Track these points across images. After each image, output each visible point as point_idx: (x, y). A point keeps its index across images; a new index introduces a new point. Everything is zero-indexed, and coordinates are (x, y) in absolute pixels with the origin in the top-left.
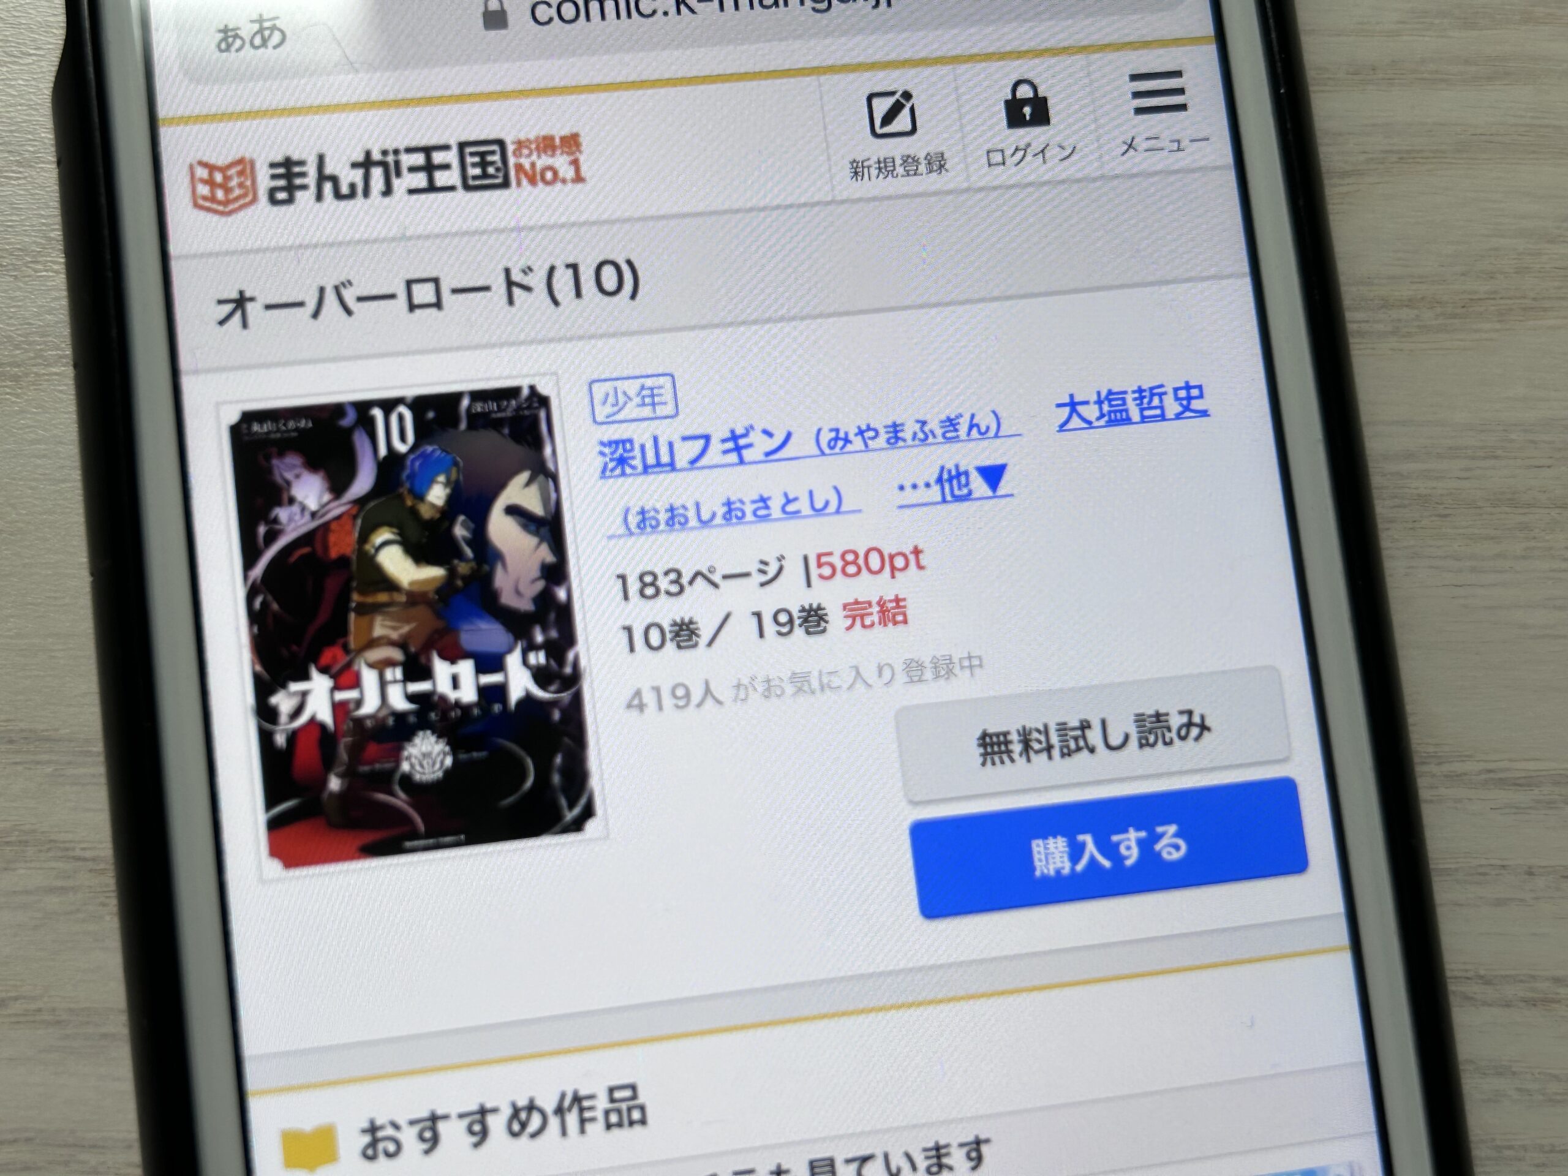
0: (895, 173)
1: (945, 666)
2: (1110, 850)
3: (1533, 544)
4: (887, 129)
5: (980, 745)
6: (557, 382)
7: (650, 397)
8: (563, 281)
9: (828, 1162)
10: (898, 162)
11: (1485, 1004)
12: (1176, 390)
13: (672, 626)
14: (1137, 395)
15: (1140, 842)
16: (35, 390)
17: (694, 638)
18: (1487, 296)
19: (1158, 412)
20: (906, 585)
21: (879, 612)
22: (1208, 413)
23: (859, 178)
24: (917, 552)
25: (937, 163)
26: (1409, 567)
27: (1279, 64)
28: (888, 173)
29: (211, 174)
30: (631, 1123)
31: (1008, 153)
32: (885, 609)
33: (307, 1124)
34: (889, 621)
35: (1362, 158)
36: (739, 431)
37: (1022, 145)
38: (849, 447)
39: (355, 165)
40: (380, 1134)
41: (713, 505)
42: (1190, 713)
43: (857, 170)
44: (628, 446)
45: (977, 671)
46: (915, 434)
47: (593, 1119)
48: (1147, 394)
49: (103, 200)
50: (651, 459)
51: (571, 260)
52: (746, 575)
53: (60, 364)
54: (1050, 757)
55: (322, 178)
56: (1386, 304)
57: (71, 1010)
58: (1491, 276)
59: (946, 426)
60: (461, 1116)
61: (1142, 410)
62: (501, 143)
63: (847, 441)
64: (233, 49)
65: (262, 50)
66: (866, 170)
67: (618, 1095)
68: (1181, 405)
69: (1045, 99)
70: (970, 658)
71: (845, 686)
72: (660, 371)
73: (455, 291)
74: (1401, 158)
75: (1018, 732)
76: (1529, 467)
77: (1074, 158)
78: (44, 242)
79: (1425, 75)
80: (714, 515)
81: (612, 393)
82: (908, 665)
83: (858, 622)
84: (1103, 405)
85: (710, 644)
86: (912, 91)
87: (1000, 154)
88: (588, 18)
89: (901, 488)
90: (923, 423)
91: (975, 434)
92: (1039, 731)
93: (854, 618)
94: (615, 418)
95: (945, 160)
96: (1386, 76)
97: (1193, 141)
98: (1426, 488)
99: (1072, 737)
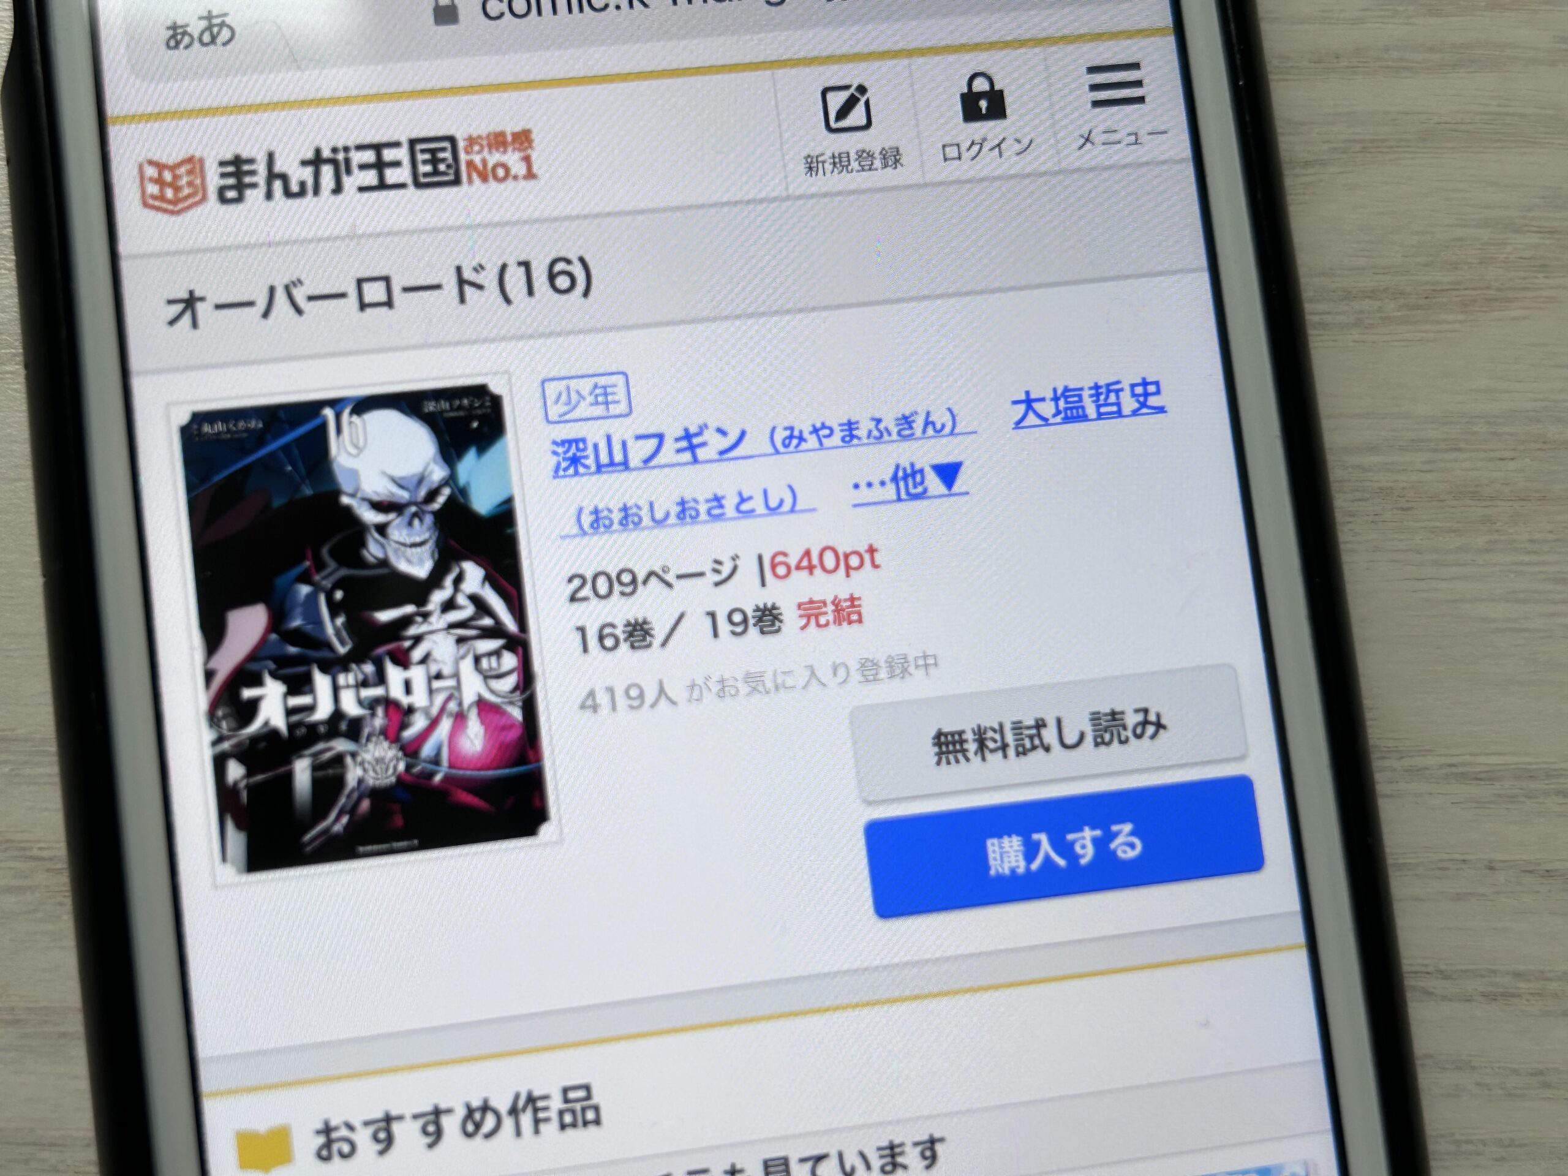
0: (850, 168)
1: (900, 665)
2: (1065, 849)
3: (1495, 537)
5: (935, 745)
6: (510, 379)
7: (603, 397)
8: (515, 279)
9: (782, 1161)
10: (853, 156)
11: (1444, 998)
12: (1133, 386)
13: (626, 626)
14: (1093, 392)
15: (1095, 841)
17: (648, 638)
18: (1448, 287)
19: (1115, 409)
20: (862, 584)
21: (834, 611)
22: (1165, 409)
23: (814, 173)
24: (872, 550)
25: (892, 158)
26: (1372, 561)
27: (1238, 56)
28: (843, 169)
29: (160, 174)
30: (586, 1123)
31: (964, 148)
32: (839, 608)
33: (262, 1125)
34: (844, 620)
35: (1325, 147)
36: (693, 429)
37: (978, 139)
38: (804, 446)
39: (304, 163)
40: (334, 1135)
41: (666, 504)
42: (1146, 711)
43: (812, 165)
44: (581, 446)
45: (932, 670)
46: (870, 432)
47: (547, 1120)
48: (1103, 390)
49: (52, 200)
50: (604, 458)
51: (522, 258)
52: (701, 574)
54: (1005, 756)
55: (272, 176)
56: (1348, 296)
57: (30, 1010)
58: (1455, 267)
59: (902, 424)
60: (416, 1117)
61: (1098, 407)
62: (452, 140)
63: (801, 439)
64: (182, 46)
65: (212, 47)
66: (820, 165)
67: (572, 1095)
68: (1138, 401)
69: (1001, 92)
70: (925, 657)
71: (802, 683)
72: (614, 369)
73: (406, 290)
74: (1364, 148)
75: (973, 731)
76: (1491, 460)
77: (1031, 151)
79: (1389, 63)
80: (667, 515)
81: (564, 393)
82: (863, 665)
83: (813, 621)
84: (1059, 402)
85: (664, 644)
86: (866, 85)
87: (956, 148)
88: (539, 13)
89: (856, 486)
90: (879, 421)
91: (930, 431)
92: (994, 731)
93: (809, 617)
94: (567, 417)
95: (901, 155)
96: (1350, 65)
97: (1150, 134)
98: (1387, 481)
99: (1027, 736)
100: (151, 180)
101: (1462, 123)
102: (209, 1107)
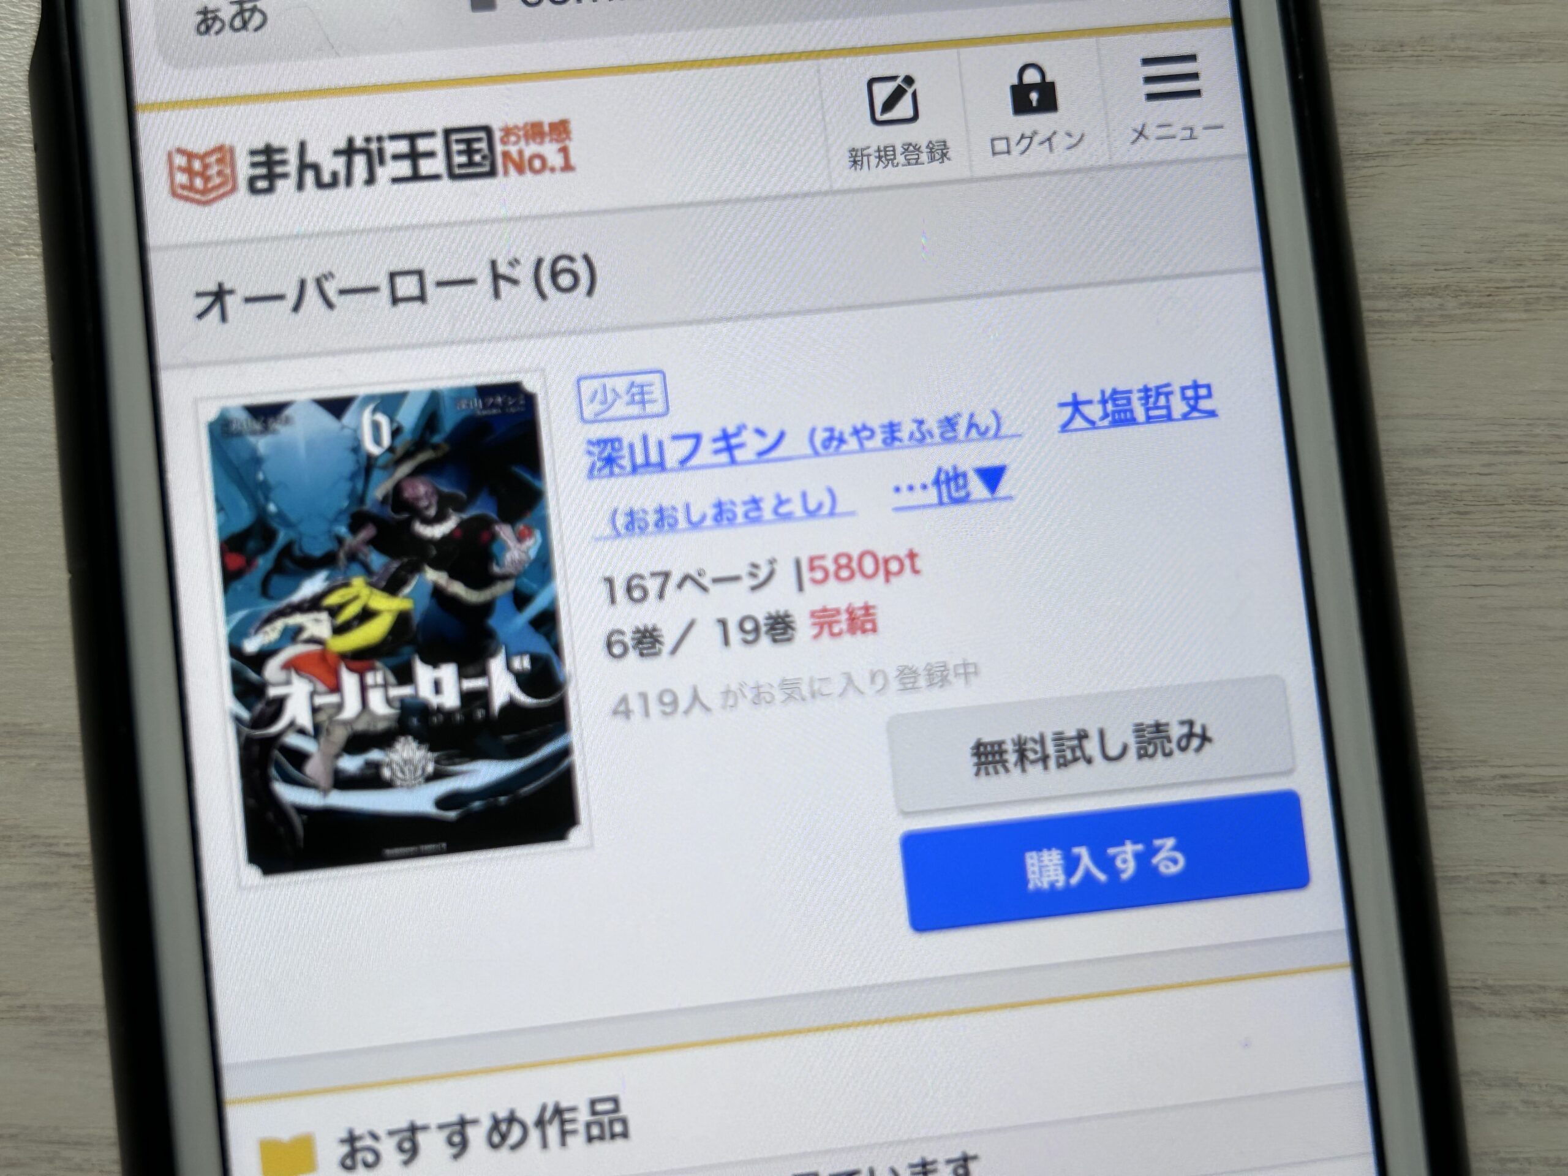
0: (895, 162)
1: (939, 673)
2: (1106, 863)
3: (1554, 542)
4: (888, 116)
5: (974, 755)
6: (545, 379)
7: (639, 395)
10: (899, 150)
11: (1492, 1014)
12: (1183, 389)
14: (1142, 394)
15: (1137, 856)
16: (18, 376)
19: (1164, 412)
22: (1216, 413)
23: (859, 167)
24: (912, 556)
25: (940, 151)
26: (1427, 567)
27: (1298, 49)
28: (888, 163)
29: (189, 161)
30: (613, 1136)
31: (1013, 141)
33: (285, 1134)
35: (1388, 139)
36: (731, 430)
37: (1028, 133)
38: (844, 448)
39: (337, 153)
40: (359, 1144)
41: (702, 507)
42: (1191, 724)
43: (856, 158)
44: (617, 445)
45: (972, 678)
46: (912, 434)
47: (574, 1132)
48: (1153, 393)
49: (79, 189)
50: (640, 459)
51: (559, 253)
52: (736, 579)
53: (43, 350)
54: (1046, 768)
55: (303, 166)
56: (1408, 293)
57: (55, 1007)
58: (1518, 263)
59: (944, 426)
60: (441, 1127)
61: (1148, 410)
62: (487, 130)
63: (842, 441)
64: (212, 31)
65: (243, 33)
66: (865, 159)
67: (600, 1107)
68: (1189, 405)
69: (1052, 85)
70: (965, 665)
71: (838, 693)
72: (651, 367)
73: (440, 284)
74: (1428, 140)
75: (1013, 740)
76: (1551, 463)
77: (1082, 146)
78: (26, 224)
79: (1456, 53)
80: (703, 518)
81: (600, 391)
82: (902, 672)
84: (1107, 405)
86: (914, 76)
87: (1005, 141)
89: (897, 490)
90: (921, 423)
91: (974, 433)
92: (1035, 741)
94: (601, 417)
95: (948, 149)
96: (1416, 53)
97: (1206, 128)
98: (1445, 484)
99: (1069, 747)
100: (182, 170)
101: (1529, 115)
102: (234, 1116)
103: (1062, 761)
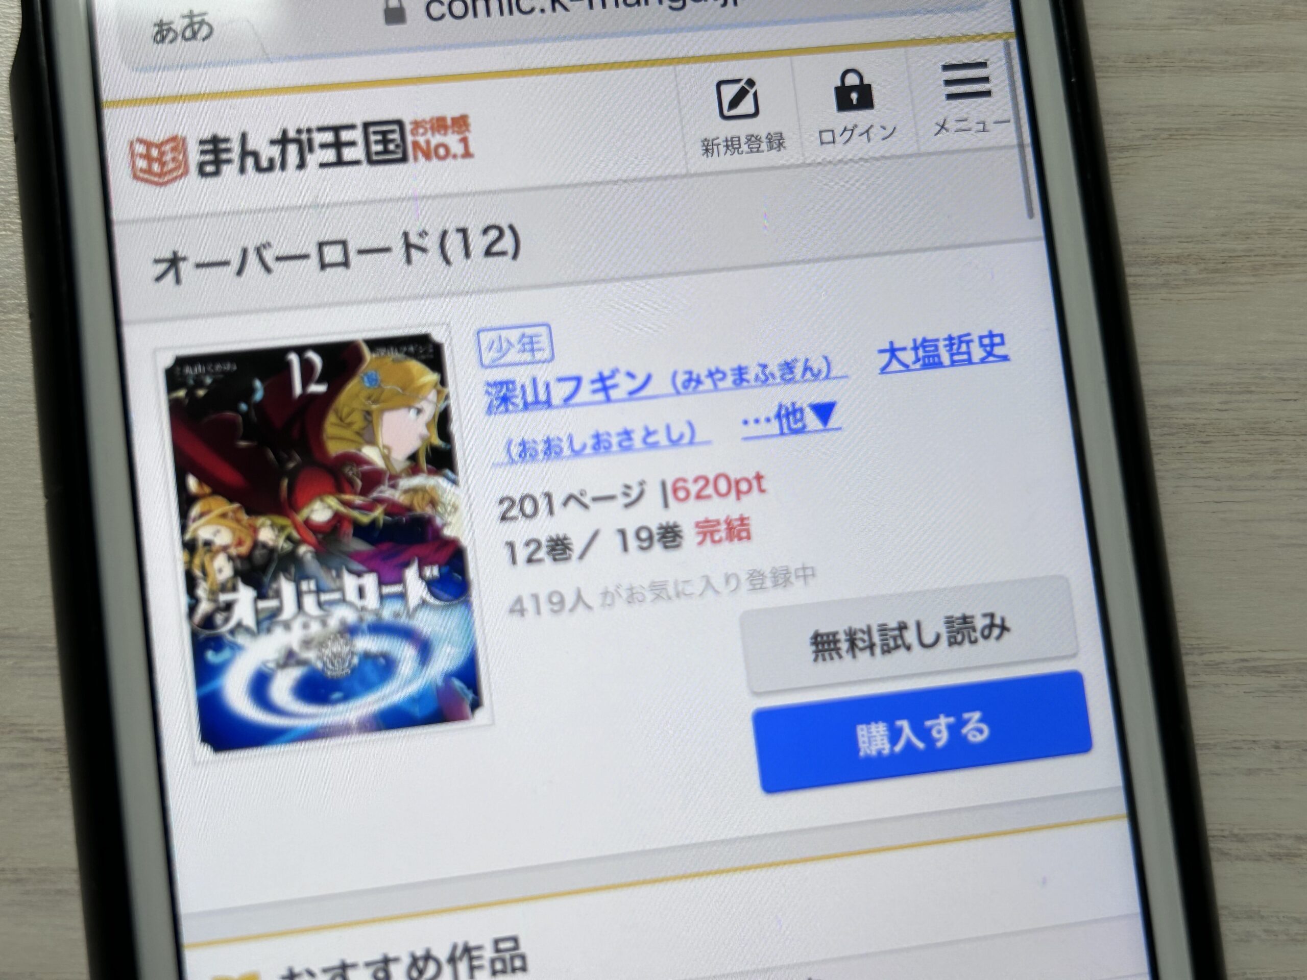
0: (740, 150)
1: (782, 576)
2: (924, 733)
3: (1280, 466)
4: (734, 112)
5: (812, 644)
6: (450, 331)
7: (529, 344)
8: (454, 243)
10: (743, 140)
11: (1238, 858)
12: (981, 338)
13: (548, 541)
14: (947, 342)
15: (950, 727)
17: (568, 552)
18: (1241, 254)
19: (965, 357)
20: (749, 506)
21: (726, 529)
22: (1008, 358)
23: (710, 155)
24: (759, 477)
25: (777, 141)
26: (1176, 487)
27: (1071, 58)
28: (735, 151)
29: (148, 150)
30: (514, 970)
31: (838, 132)
32: (731, 526)
33: (234, 972)
34: (735, 536)
35: (1139, 134)
36: (606, 373)
37: (850, 127)
38: (701, 388)
41: (583, 437)
42: (992, 616)
43: (708, 147)
44: (511, 386)
45: (810, 580)
46: (757, 376)
47: (480, 967)
48: (956, 341)
49: (55, 173)
50: (530, 398)
51: (461, 225)
52: (612, 498)
53: (17, 312)
54: (872, 654)
55: (244, 153)
56: (1158, 261)
57: (30, 870)
58: (1247, 236)
59: (784, 369)
60: (368, 965)
61: (952, 355)
62: (400, 123)
63: (699, 382)
64: (167, 40)
65: (193, 43)
66: (715, 147)
67: (502, 946)
68: (986, 351)
69: (869, 86)
70: (804, 568)
71: (698, 593)
72: (538, 322)
73: (361, 252)
74: (1171, 135)
75: (845, 632)
76: (1277, 401)
77: (895, 137)
79: (1193, 64)
80: (584, 447)
81: (496, 341)
82: (751, 575)
83: (708, 539)
84: (918, 351)
85: (582, 557)
86: (755, 78)
87: (831, 133)
88: (475, 14)
89: (746, 422)
90: (764, 367)
91: (808, 375)
92: (863, 632)
93: (705, 534)
94: (498, 362)
95: (784, 139)
96: (1159, 64)
97: (996, 123)
98: (1190, 419)
99: (891, 637)
100: (141, 156)
101: (1253, 115)
102: (191, 958)
103: (885, 648)
